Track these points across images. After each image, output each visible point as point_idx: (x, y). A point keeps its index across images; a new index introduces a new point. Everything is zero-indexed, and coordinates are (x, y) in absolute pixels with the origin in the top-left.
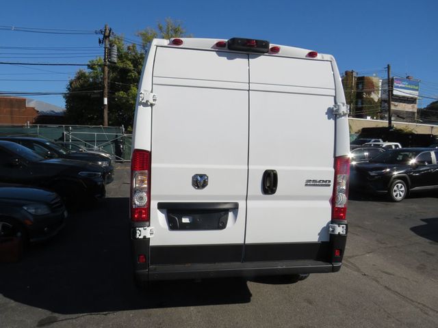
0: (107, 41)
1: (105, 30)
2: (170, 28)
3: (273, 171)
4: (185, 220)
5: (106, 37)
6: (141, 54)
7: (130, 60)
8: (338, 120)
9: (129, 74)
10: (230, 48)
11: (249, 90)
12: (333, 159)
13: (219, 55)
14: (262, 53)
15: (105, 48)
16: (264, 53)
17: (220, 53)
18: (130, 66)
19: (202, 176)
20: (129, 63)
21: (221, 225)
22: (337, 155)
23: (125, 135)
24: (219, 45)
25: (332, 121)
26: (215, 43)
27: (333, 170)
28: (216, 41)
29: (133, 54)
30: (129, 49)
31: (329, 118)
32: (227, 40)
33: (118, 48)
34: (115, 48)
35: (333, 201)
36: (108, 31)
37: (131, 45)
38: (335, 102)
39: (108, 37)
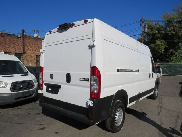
0: (143, 24)
2: (180, 8)
3: (69, 73)
7: (156, 29)
8: (92, 49)
9: (156, 36)
15: (142, 27)
16: (70, 27)
17: (59, 32)
18: (156, 32)
22: (92, 66)
25: (90, 50)
27: (90, 74)
33: (148, 26)
35: (91, 89)
36: (143, 20)
37: (156, 23)
38: (92, 41)
39: (144, 22)
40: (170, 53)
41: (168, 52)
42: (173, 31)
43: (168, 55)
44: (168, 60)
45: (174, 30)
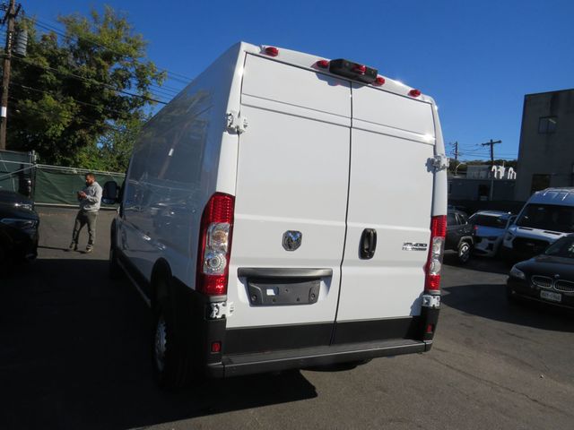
0: (11, 23)
1: (11, 5)
3: (373, 230)
4: (270, 292)
5: (9, 16)
6: (64, 50)
7: (45, 55)
8: (437, 174)
9: (42, 76)
10: (331, 71)
11: (351, 128)
12: (430, 219)
13: (319, 78)
14: (365, 83)
15: (8, 32)
16: (368, 83)
17: (321, 76)
18: (45, 64)
19: (295, 233)
20: (44, 60)
21: (312, 299)
22: (435, 214)
23: (37, 165)
24: (320, 64)
25: (431, 174)
26: (317, 61)
27: (430, 231)
28: (317, 59)
29: (51, 47)
30: (44, 39)
31: (429, 171)
32: (329, 60)
33: (29, 35)
34: (25, 34)
35: (427, 268)
36: (14, 8)
37: (48, 34)
38: (435, 153)
39: (15, 16)
40: (76, 140)
41: (72, 137)
42: (95, 78)
43: (69, 146)
44: (68, 159)
45: (99, 78)
